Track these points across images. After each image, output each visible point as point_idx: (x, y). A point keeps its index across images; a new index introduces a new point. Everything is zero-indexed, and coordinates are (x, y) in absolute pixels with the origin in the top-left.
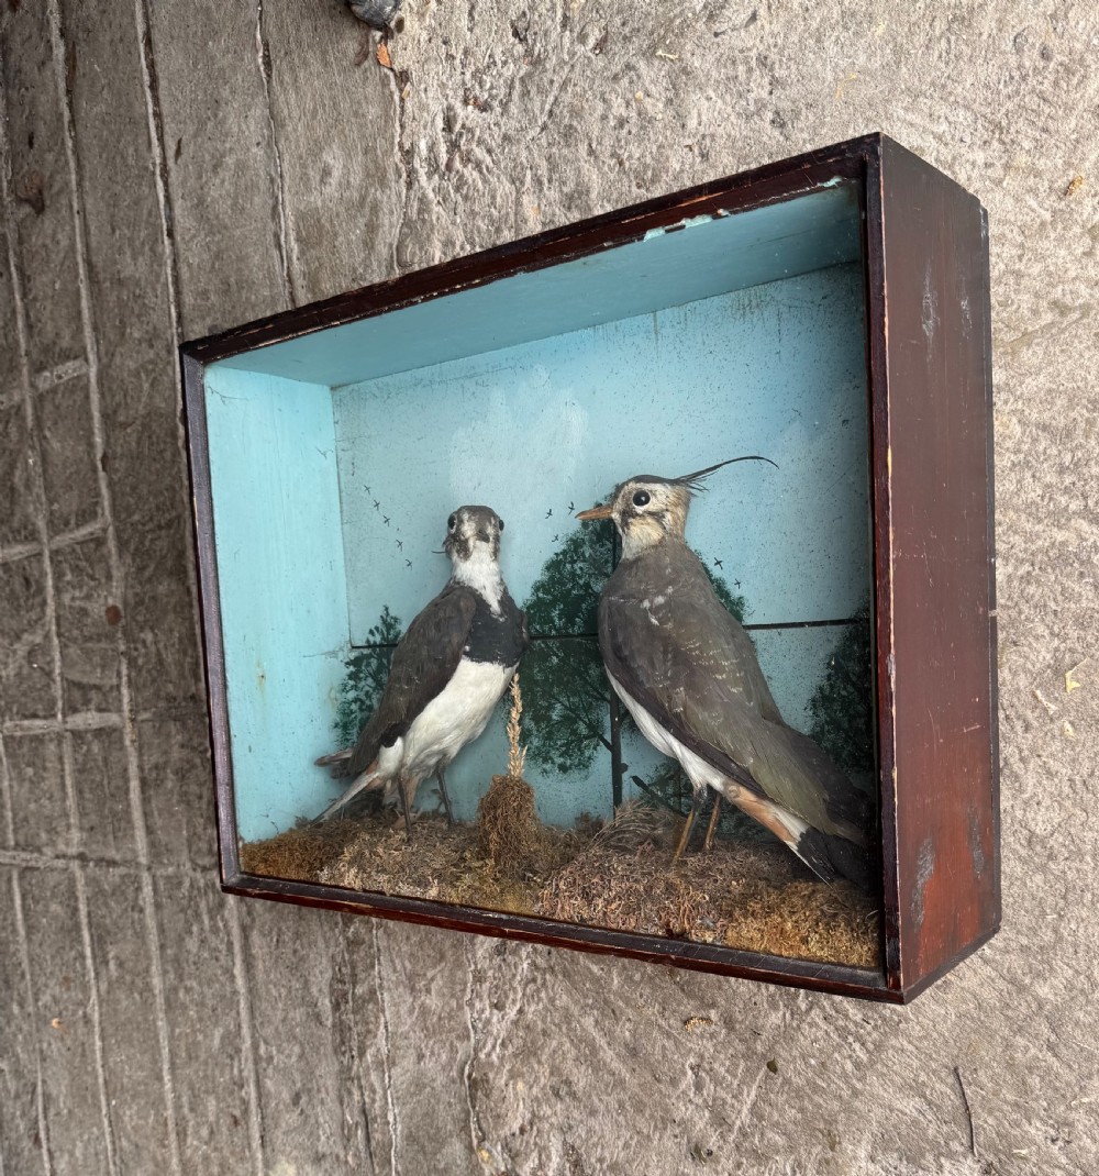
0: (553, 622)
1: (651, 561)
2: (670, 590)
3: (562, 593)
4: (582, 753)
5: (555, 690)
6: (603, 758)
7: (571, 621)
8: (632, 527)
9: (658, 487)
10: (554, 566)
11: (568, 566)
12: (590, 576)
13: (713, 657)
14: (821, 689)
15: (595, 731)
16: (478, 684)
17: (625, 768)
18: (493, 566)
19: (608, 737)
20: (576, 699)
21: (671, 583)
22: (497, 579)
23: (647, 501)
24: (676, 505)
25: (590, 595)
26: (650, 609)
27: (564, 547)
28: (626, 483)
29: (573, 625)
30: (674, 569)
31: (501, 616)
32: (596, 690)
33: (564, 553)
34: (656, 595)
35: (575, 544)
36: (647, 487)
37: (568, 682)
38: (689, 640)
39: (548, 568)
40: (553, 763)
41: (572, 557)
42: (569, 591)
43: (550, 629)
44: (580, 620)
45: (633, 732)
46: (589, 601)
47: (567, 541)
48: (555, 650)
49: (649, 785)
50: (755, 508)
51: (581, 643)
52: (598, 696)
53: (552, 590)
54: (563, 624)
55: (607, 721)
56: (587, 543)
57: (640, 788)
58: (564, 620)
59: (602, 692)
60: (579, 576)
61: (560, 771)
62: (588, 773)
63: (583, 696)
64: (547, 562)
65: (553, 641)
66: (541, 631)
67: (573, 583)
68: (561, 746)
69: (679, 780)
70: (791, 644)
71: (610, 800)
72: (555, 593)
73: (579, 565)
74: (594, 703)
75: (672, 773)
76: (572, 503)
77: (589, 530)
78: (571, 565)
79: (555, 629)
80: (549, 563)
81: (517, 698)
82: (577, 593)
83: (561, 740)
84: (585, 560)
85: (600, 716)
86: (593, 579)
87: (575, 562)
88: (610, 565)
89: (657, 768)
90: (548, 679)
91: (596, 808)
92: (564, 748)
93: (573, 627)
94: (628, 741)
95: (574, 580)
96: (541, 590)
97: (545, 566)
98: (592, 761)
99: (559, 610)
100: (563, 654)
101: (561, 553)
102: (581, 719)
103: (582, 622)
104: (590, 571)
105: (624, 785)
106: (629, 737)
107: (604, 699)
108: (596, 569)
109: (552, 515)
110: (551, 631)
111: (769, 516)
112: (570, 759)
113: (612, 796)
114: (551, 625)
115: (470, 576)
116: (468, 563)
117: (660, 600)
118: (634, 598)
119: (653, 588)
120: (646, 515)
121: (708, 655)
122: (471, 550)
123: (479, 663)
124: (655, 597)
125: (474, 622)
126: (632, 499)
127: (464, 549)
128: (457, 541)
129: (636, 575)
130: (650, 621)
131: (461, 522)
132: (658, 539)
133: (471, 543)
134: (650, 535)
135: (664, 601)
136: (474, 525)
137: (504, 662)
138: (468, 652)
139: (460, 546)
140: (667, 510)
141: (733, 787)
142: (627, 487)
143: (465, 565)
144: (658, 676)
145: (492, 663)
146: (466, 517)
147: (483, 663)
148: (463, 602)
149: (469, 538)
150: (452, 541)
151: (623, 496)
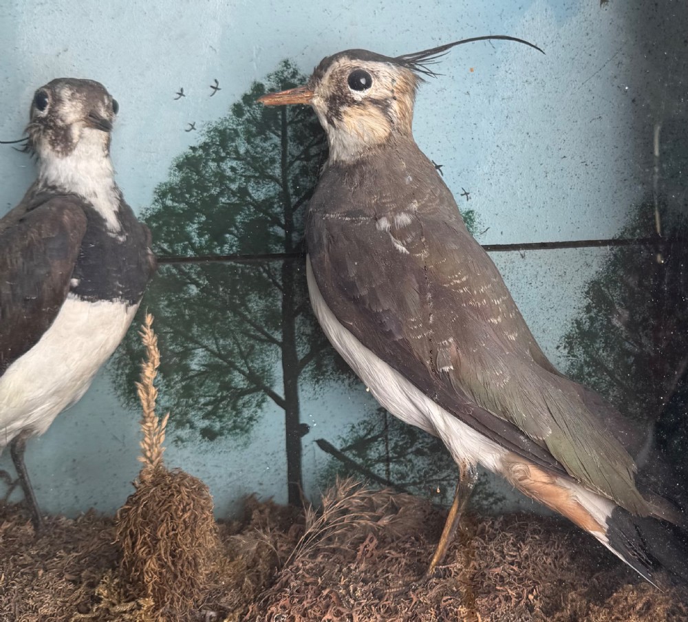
0: (189, 238)
1: (380, 165)
2: (415, 206)
3: (203, 200)
4: (239, 413)
5: (195, 330)
6: (272, 419)
7: (218, 238)
8: (346, 119)
9: (380, 67)
10: (189, 164)
11: (213, 165)
12: (248, 179)
13: (484, 295)
14: (578, 323)
15: (258, 383)
16: (89, 332)
17: (305, 429)
18: (106, 163)
19: (279, 390)
20: (229, 341)
21: (413, 196)
22: (109, 181)
23: (368, 85)
24: (403, 92)
25: (248, 204)
26: (392, 230)
27: (204, 139)
28: (336, 57)
29: (222, 242)
30: (415, 177)
31: (121, 233)
32: (259, 329)
33: (205, 147)
34: (397, 211)
35: (222, 138)
36: (366, 66)
37: (215, 319)
38: (452, 273)
39: (180, 167)
40: (192, 427)
41: (217, 153)
42: (214, 199)
43: (185, 249)
44: (232, 236)
45: (317, 382)
46: (247, 212)
47: (210, 131)
48: (194, 276)
49: (342, 450)
50: (487, 101)
51: (235, 268)
52: (263, 337)
53: (187, 196)
54: (206, 242)
55: (278, 371)
56: (242, 135)
57: (328, 454)
58: (207, 236)
59: (270, 333)
60: (229, 178)
61: (203, 437)
62: (249, 438)
63: (239, 337)
64: (178, 158)
65: (190, 265)
66: (170, 251)
67: (220, 187)
68: (206, 404)
69: (386, 441)
70: (539, 269)
71: (284, 474)
72: (193, 200)
73: (230, 164)
74: (257, 347)
75: (376, 433)
76: (216, 81)
77: (245, 117)
78: (216, 164)
79: (193, 248)
80: (181, 159)
81: (152, 347)
82: (228, 201)
83: (205, 396)
84: (238, 157)
85: (266, 363)
86: (252, 183)
87: (222, 159)
88: (277, 165)
89: (353, 427)
90: (183, 315)
91: (261, 484)
92: (210, 408)
93: (222, 246)
94: (311, 395)
95: (222, 184)
96: (169, 196)
97: (175, 163)
98: (254, 423)
99: (199, 223)
100: (206, 282)
101: (200, 147)
102: (236, 368)
103: (236, 239)
104: (248, 173)
105: (304, 451)
106: (311, 390)
107: (272, 341)
108: (256, 170)
109: (184, 96)
110: (186, 252)
111: (506, 112)
112: (220, 421)
113: (285, 468)
114: (186, 243)
115: (73, 178)
116: (69, 159)
117: (404, 219)
118: (365, 215)
119: (390, 202)
120: (367, 103)
121: (478, 292)
122: (75, 141)
123: (92, 302)
124: (396, 214)
125: (84, 243)
126: (346, 81)
127: (63, 140)
128: (51, 128)
129: (361, 184)
130: (395, 248)
131: (58, 100)
132: (383, 136)
133: (75, 131)
134: (372, 130)
135: (409, 221)
136: (80, 106)
137: (127, 298)
138: (77, 287)
139: (57, 135)
140: (394, 98)
141: (520, 466)
142: (336, 64)
143: (64, 162)
144: (414, 323)
145: (111, 301)
146: (66, 93)
147: (99, 302)
148: (68, 215)
149: (71, 124)
150: (42, 127)
151: (331, 76)
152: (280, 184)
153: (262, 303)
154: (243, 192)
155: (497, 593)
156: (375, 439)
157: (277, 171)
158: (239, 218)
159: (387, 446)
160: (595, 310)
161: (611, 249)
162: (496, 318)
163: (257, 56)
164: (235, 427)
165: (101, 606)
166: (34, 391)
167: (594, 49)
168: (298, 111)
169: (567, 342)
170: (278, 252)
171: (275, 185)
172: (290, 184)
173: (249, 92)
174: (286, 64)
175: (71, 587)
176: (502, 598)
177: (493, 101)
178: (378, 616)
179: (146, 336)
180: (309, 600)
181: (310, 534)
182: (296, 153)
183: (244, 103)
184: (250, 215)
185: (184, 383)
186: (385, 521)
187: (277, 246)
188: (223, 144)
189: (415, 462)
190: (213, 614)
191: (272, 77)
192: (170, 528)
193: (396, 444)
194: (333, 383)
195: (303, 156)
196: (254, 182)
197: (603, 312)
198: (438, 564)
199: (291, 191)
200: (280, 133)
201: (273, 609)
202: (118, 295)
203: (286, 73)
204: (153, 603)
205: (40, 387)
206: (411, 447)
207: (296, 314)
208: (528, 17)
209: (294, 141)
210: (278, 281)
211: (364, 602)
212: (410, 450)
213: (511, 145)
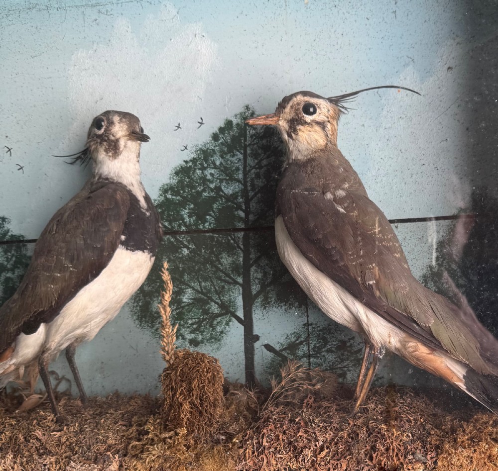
0: (183, 219)
2: (346, 186)
3: (191, 195)
4: (214, 328)
5: (186, 277)
6: (235, 333)
7: (201, 218)
8: (300, 133)
10: (183, 171)
11: (199, 172)
12: (221, 181)
13: (391, 240)
15: (227, 310)
17: (257, 338)
19: (240, 314)
20: (208, 284)
21: (344, 180)
23: (315, 112)
25: (221, 197)
26: (335, 199)
27: (193, 156)
28: (295, 95)
31: (147, 211)
32: (228, 275)
33: (194, 161)
34: (336, 188)
35: (205, 155)
36: (313, 100)
37: (200, 270)
38: (372, 225)
39: (177, 173)
41: (202, 164)
42: (199, 194)
43: (179, 226)
44: (211, 217)
45: (265, 308)
46: (221, 202)
47: (197, 151)
48: (185, 243)
49: (280, 350)
50: (375, 130)
51: (213, 237)
52: (230, 280)
53: (182, 192)
54: (194, 221)
55: (240, 301)
56: (218, 153)
57: (271, 353)
58: (194, 218)
59: (235, 278)
60: (209, 180)
61: (191, 345)
62: (220, 345)
63: (215, 281)
64: (176, 168)
65: (183, 236)
66: (170, 227)
67: (203, 186)
68: (192, 324)
69: (308, 345)
70: (406, 235)
71: (243, 366)
72: (185, 194)
73: (210, 171)
74: (226, 287)
75: (302, 339)
76: (201, 118)
77: (220, 142)
78: (201, 171)
79: (185, 225)
80: (178, 169)
81: (169, 282)
82: (208, 195)
83: (192, 319)
84: (215, 167)
85: (232, 297)
86: (224, 184)
87: (205, 168)
88: (241, 172)
89: (288, 336)
90: (178, 268)
91: (228, 373)
92: (195, 326)
93: (204, 224)
94: (260, 317)
95: (205, 184)
96: (169, 192)
97: (174, 171)
98: (224, 335)
99: (189, 209)
100: (194, 246)
101: (191, 161)
102: (213, 300)
103: (213, 219)
104: (221, 177)
105: (256, 352)
106: (261, 313)
107: (236, 283)
108: (227, 175)
109: (180, 128)
110: (180, 227)
111: (387, 137)
112: (202, 335)
113: (244, 362)
114: (181, 222)
115: (118, 173)
116: (116, 161)
117: (341, 193)
118: (317, 191)
119: (332, 183)
120: (314, 124)
121: (387, 238)
122: (121, 149)
123: (133, 251)
124: (335, 190)
125: (129, 213)
126: (301, 109)
127: (114, 148)
128: (106, 141)
129: (312, 172)
130: (337, 209)
131: (111, 123)
132: (323, 145)
133: (122, 143)
134: (316, 140)
135: (344, 194)
136: (125, 127)
137: (151, 252)
138: (124, 241)
139: (109, 145)
140: (329, 122)
141: (412, 344)
142: (295, 99)
143: (113, 163)
144: (351, 255)
145: (144, 252)
146: (116, 119)
147: (136, 252)
148: (120, 195)
149: (119, 138)
150: (99, 141)
151: (292, 107)
152: (242, 184)
153: (230, 260)
154: (218, 189)
155: (402, 419)
156: (301, 343)
157: (241, 176)
158: (215, 206)
159: (309, 347)
160: (441, 260)
161: (452, 222)
162: (398, 254)
163: (228, 102)
164: (211, 338)
165: (149, 436)
166: (93, 309)
167: (443, 97)
168: (254, 137)
169: (423, 280)
170: (240, 227)
171: (239, 185)
172: (249, 184)
173: (223, 126)
174: (247, 107)
175: (124, 428)
176: (405, 421)
177: (379, 130)
178: (331, 433)
179: (164, 275)
180: (286, 425)
181: (276, 392)
182: (253, 164)
183: (220, 132)
184: (222, 204)
185: (178, 311)
186: (318, 386)
187: (239, 223)
188: (206, 159)
189: (327, 356)
190: (223, 437)
191: (238, 116)
192: (200, 383)
193: (315, 346)
194: (275, 309)
195: (257, 166)
196: (226, 183)
197: (446, 260)
198: (361, 405)
199: (249, 188)
200: (242, 152)
201: (265, 431)
202: (147, 249)
203: (247, 113)
204: (186, 432)
205: (97, 306)
206: (324, 347)
207: (252, 265)
208: (402, 78)
209: (252, 157)
210: (240, 245)
211: (321, 425)
212: (324, 350)
213: (390, 158)
